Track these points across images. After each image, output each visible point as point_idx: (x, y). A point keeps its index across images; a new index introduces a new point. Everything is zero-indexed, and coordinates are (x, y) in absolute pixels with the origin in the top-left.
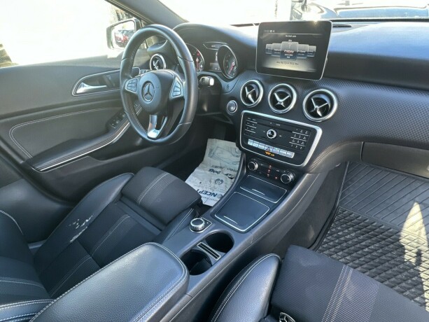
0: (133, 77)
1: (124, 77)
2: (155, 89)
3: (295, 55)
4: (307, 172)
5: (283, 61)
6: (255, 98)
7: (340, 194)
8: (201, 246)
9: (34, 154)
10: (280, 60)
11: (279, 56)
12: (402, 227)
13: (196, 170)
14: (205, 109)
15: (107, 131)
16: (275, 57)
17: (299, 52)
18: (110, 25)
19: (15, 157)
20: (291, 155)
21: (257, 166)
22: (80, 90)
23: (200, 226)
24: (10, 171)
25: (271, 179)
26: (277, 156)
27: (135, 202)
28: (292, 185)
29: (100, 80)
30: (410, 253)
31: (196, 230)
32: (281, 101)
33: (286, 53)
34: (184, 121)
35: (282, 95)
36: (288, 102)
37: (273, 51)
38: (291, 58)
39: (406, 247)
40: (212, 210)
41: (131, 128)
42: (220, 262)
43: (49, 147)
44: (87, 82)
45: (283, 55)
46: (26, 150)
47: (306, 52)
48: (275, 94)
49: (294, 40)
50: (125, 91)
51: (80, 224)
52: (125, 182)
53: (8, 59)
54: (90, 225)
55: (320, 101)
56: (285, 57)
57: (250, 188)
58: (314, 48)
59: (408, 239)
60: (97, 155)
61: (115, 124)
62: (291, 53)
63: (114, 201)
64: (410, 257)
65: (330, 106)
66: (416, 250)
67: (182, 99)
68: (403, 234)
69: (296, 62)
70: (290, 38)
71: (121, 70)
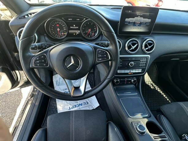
3: (141, 24)
5: (134, 27)
10: (132, 27)
11: (132, 25)
16: (130, 26)
17: (143, 23)
32: (133, 48)
33: (136, 23)
37: (129, 22)
38: (138, 25)
47: (146, 22)
49: (141, 16)
56: (135, 25)
58: (150, 20)
62: (139, 23)
69: (141, 27)
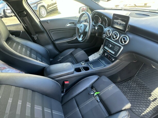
0: (80, 24)
1: (78, 23)
2: (83, 28)
4: (118, 59)
5: (117, 25)
6: (109, 35)
7: (137, 73)
8: (81, 68)
9: (55, 39)
12: (155, 89)
13: (95, 53)
14: (97, 35)
15: (72, 36)
17: (121, 24)
18: (80, 7)
19: (52, 39)
20: (113, 53)
21: (106, 54)
22: (68, 25)
23: (83, 64)
24: (50, 42)
25: (109, 59)
26: (110, 52)
27: (73, 56)
28: (113, 62)
29: (73, 23)
30: (152, 97)
31: (82, 64)
32: (115, 37)
34: (87, 38)
35: (115, 35)
36: (116, 37)
37: (115, 22)
38: (119, 25)
39: (152, 95)
40: (89, 62)
41: (77, 38)
42: (83, 72)
43: (59, 38)
44: (70, 23)
45: (117, 23)
46: (54, 38)
47: (123, 24)
48: (114, 35)
49: (121, 20)
50: (77, 27)
51: (61, 57)
52: (73, 51)
53: (58, 10)
54: (63, 58)
55: (124, 39)
57: (102, 60)
58: (125, 23)
59: (155, 94)
60: (68, 42)
61: (74, 35)
63: (69, 55)
64: (151, 98)
65: (126, 41)
66: (155, 98)
67: (87, 32)
68: (154, 91)
69: (120, 26)
70: (120, 19)
71: (77, 21)
